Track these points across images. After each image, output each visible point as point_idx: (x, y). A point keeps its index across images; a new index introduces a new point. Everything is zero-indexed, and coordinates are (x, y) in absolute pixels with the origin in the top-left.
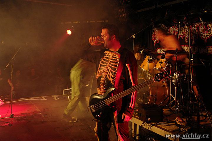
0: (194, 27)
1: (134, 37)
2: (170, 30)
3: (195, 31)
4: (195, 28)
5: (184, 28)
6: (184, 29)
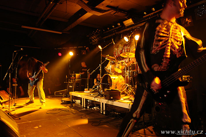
1: (101, 51)
2: (124, 48)
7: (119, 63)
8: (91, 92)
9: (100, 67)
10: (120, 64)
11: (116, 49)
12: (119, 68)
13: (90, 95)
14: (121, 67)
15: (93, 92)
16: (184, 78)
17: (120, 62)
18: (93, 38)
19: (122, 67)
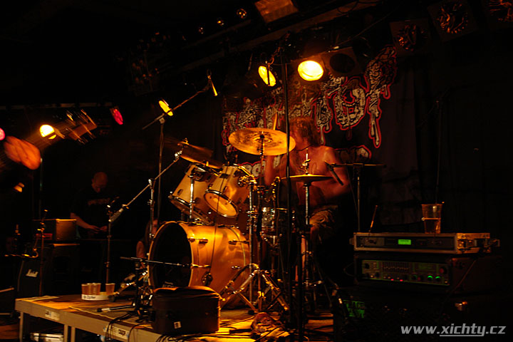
0: (321, 102)
1: (162, 122)
2: (264, 114)
3: (325, 110)
4: (324, 104)
5: (299, 106)
6: (299, 109)
7: (225, 176)
8: (110, 297)
9: (149, 190)
10: (231, 178)
11: (233, 117)
12: (226, 198)
13: (99, 310)
14: (232, 193)
15: (117, 299)
16: (464, 245)
17: (230, 170)
18: (138, 68)
19: (237, 193)
